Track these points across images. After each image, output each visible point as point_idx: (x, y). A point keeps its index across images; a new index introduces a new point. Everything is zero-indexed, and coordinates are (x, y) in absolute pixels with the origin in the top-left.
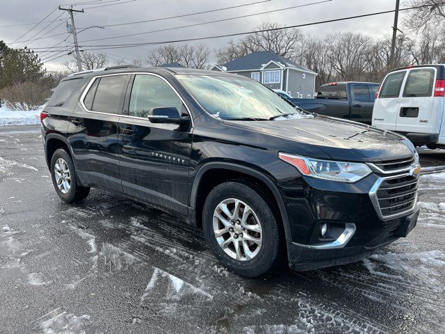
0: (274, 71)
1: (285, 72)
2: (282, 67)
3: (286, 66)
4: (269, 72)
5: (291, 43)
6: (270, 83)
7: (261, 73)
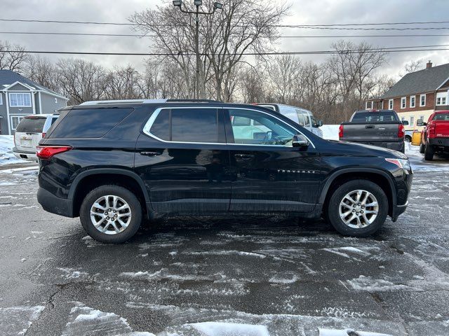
0: (23, 93)
1: (36, 95)
2: (32, 89)
3: (37, 89)
4: (16, 94)
5: (16, 62)
6: (18, 106)
7: (4, 95)
